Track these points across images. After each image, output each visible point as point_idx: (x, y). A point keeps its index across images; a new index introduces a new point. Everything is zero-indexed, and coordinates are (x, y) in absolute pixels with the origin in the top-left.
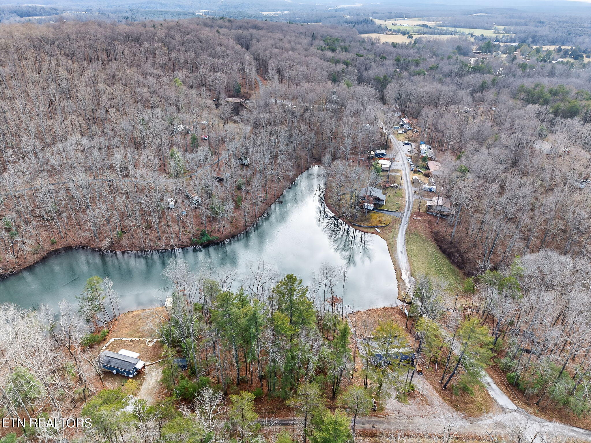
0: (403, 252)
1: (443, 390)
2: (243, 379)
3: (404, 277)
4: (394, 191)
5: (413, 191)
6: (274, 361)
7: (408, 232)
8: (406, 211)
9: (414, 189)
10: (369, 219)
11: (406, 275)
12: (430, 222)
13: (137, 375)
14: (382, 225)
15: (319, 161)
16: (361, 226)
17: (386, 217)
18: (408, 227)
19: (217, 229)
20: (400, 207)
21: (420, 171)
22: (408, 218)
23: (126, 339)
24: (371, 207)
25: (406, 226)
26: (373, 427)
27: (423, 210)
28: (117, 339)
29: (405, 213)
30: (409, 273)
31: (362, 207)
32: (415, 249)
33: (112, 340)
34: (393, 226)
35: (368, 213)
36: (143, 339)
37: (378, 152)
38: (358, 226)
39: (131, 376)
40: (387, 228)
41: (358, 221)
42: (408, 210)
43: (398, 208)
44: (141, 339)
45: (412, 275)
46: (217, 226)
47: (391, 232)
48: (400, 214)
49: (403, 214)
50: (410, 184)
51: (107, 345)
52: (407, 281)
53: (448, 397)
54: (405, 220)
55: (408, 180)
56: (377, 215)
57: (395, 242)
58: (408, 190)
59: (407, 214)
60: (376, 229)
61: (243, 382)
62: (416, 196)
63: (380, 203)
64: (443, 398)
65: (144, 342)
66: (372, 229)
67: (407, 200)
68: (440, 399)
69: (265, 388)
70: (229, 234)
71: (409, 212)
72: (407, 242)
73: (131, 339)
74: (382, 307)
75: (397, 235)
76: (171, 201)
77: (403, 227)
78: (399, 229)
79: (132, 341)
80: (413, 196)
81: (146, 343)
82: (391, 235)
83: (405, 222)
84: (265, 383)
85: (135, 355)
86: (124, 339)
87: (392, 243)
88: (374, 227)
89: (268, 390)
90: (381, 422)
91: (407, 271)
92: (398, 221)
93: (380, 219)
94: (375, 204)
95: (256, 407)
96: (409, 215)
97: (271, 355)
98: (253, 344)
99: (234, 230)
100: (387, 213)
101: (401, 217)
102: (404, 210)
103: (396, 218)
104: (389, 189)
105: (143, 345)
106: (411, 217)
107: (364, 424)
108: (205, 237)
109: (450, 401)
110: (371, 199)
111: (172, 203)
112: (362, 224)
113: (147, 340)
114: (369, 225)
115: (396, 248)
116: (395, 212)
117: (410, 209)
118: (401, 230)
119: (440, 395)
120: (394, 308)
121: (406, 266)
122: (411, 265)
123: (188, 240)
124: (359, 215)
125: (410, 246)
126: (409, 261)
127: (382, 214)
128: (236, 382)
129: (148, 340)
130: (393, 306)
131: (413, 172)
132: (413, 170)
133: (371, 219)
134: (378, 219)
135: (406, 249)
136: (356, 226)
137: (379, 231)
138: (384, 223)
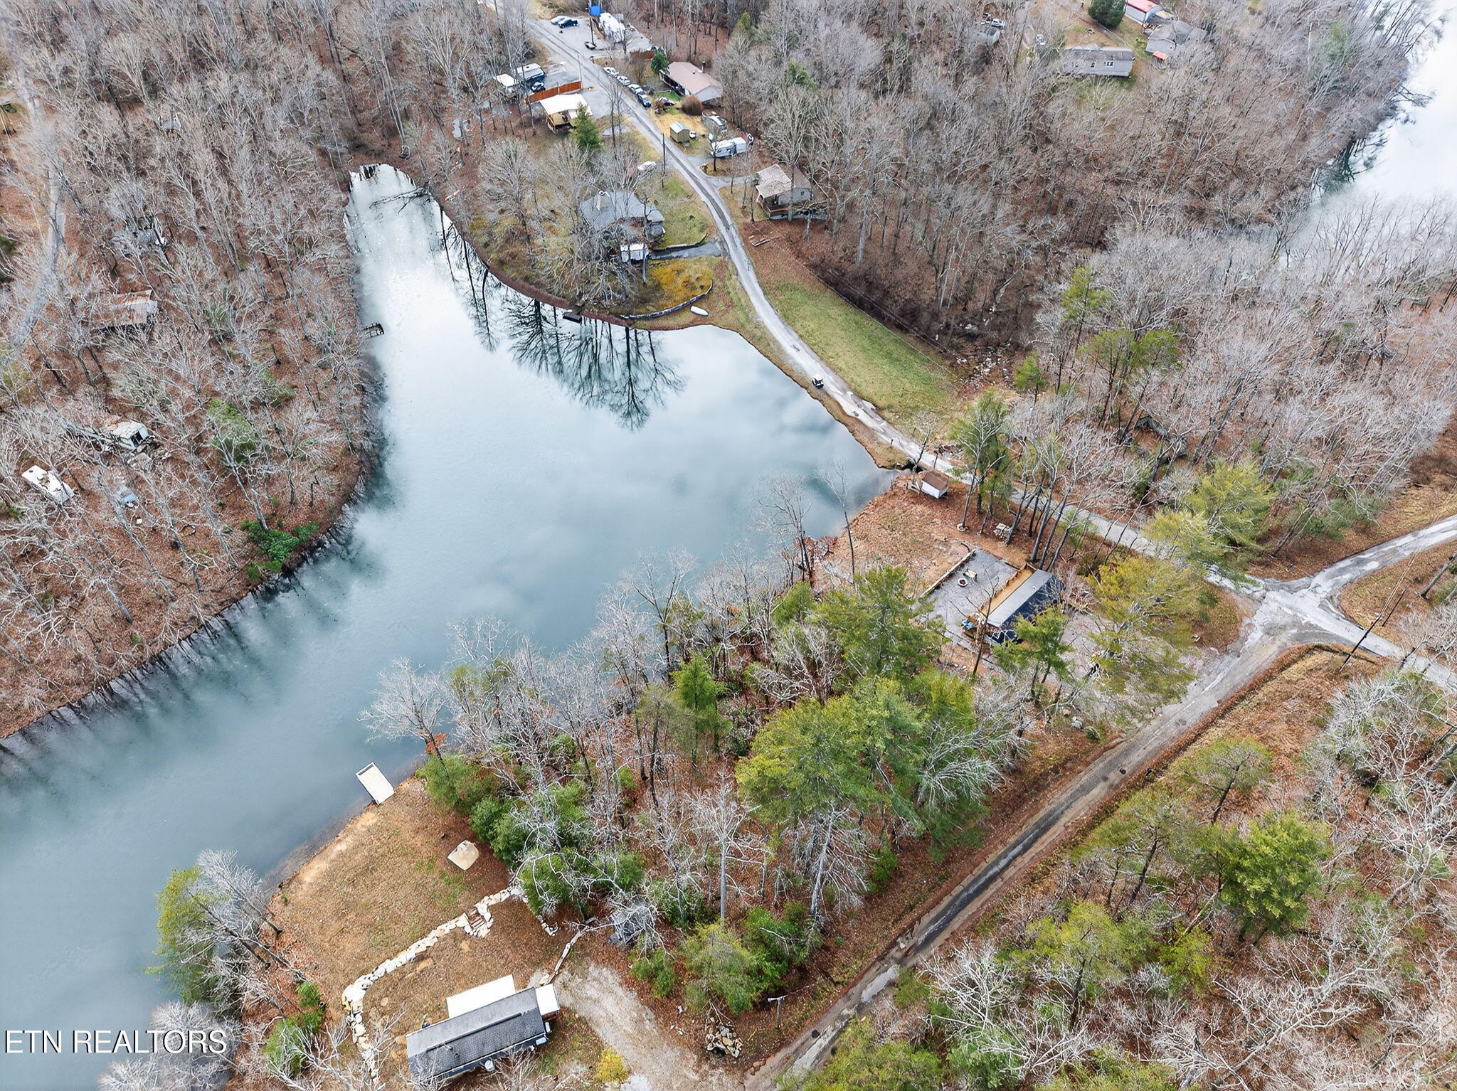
0: (798, 345)
3: (848, 407)
5: (699, 169)
7: (769, 290)
8: (724, 233)
9: (696, 162)
10: (659, 287)
11: (850, 400)
12: (791, 241)
14: (699, 293)
17: (695, 266)
18: (756, 273)
20: (706, 227)
21: (667, 104)
22: (742, 251)
23: (394, 964)
24: (639, 251)
25: (752, 274)
26: (1123, 772)
27: (758, 214)
29: (727, 239)
30: (849, 393)
32: (812, 325)
34: (725, 286)
37: (526, 73)
40: (714, 296)
41: (637, 306)
42: (728, 228)
43: (701, 231)
45: (858, 395)
47: (731, 305)
48: (718, 247)
49: (722, 242)
52: (862, 416)
54: (739, 258)
55: (661, 137)
56: (668, 269)
57: (759, 326)
58: (686, 169)
59: (732, 238)
60: (694, 309)
62: (715, 181)
63: (653, 231)
66: (683, 313)
67: (704, 198)
71: (733, 231)
72: (787, 319)
77: (748, 278)
79: (420, 957)
80: (708, 182)
82: (739, 313)
83: (742, 264)
85: (501, 987)
87: (757, 332)
88: (686, 307)
90: (1126, 753)
91: (843, 391)
92: (725, 267)
93: (684, 276)
96: (738, 241)
100: (686, 253)
101: (726, 253)
102: (718, 230)
103: (715, 260)
106: (747, 245)
107: (1105, 779)
112: (654, 310)
114: (670, 305)
115: (779, 348)
116: (702, 243)
117: (730, 222)
118: (748, 289)
122: (835, 370)
125: (798, 324)
126: (829, 365)
127: (680, 262)
129: (459, 923)
131: (653, 110)
132: (649, 106)
133: (664, 287)
134: (680, 281)
135: (796, 336)
136: (640, 319)
137: (704, 313)
138: (702, 287)
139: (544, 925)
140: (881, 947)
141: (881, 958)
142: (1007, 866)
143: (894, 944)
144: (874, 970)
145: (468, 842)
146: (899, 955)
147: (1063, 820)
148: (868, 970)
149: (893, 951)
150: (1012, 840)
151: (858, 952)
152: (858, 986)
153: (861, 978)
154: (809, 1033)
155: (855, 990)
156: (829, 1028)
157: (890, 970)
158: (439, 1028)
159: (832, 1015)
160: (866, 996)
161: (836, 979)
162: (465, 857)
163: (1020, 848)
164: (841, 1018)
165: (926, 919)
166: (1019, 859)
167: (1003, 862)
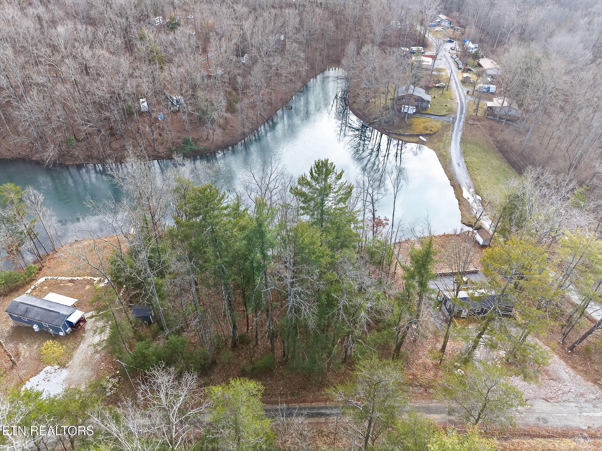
0: (461, 164)
1: (569, 354)
2: (241, 337)
3: (466, 194)
4: (441, 92)
5: (465, 92)
6: (298, 311)
7: (463, 141)
8: (458, 114)
9: (465, 90)
10: (411, 125)
11: (470, 193)
12: (491, 128)
13: (72, 332)
14: (428, 132)
15: (336, 62)
16: (400, 135)
18: (463, 134)
19: (205, 138)
20: (451, 111)
21: (471, 70)
22: (462, 123)
23: (63, 278)
24: (412, 110)
25: (460, 134)
27: (480, 113)
28: (50, 278)
29: (458, 118)
30: (472, 190)
31: (399, 111)
32: (476, 160)
33: (42, 279)
34: (443, 134)
35: (408, 118)
36: (89, 278)
37: (414, 49)
38: (396, 134)
39: (61, 334)
40: (434, 136)
41: (395, 129)
43: (447, 112)
44: (86, 277)
45: (477, 192)
46: (204, 132)
47: (440, 141)
48: (451, 119)
49: (455, 119)
50: (459, 83)
51: (33, 287)
52: (471, 200)
53: (581, 365)
55: (457, 79)
56: (420, 120)
57: (448, 153)
58: (458, 91)
59: (461, 118)
60: (421, 137)
61: (242, 343)
62: (469, 97)
63: (424, 105)
64: (574, 368)
65: (90, 282)
66: (415, 137)
67: (458, 101)
68: (569, 369)
69: (279, 353)
70: (221, 144)
71: (463, 116)
72: (464, 153)
73: (70, 278)
74: (441, 234)
75: (449, 144)
76: (143, 102)
77: (457, 134)
78: (451, 136)
79: (72, 281)
80: (465, 97)
81: (92, 284)
82: (442, 145)
83: (458, 129)
84: (278, 344)
85: (71, 301)
86: (60, 278)
87: (445, 153)
88: (418, 136)
89: (284, 355)
91: (470, 188)
92: (448, 127)
93: (426, 124)
94: (417, 107)
95: (265, 386)
96: (462, 120)
97: (291, 300)
98: (258, 281)
99: (227, 139)
100: (433, 117)
101: (453, 123)
102: (456, 113)
103: (446, 123)
104: (433, 89)
105: (88, 287)
106: (466, 122)
108: (189, 147)
109: (586, 373)
110: (412, 100)
111: (145, 104)
112: (401, 132)
113: (95, 279)
114: (411, 132)
115: (450, 160)
116: (445, 116)
117: (464, 112)
118: (454, 138)
119: (567, 362)
120: (459, 235)
121: (468, 181)
122: (473, 179)
123: (166, 150)
124: (396, 120)
125: (468, 158)
126: (471, 176)
127: (428, 119)
128: (230, 343)
129: (97, 279)
130: (458, 232)
131: (461, 71)
132: (461, 69)
133: (414, 126)
134: (423, 125)
135: (463, 160)
136: (393, 134)
137: (425, 140)
138: (431, 130)
158: (34, 299)
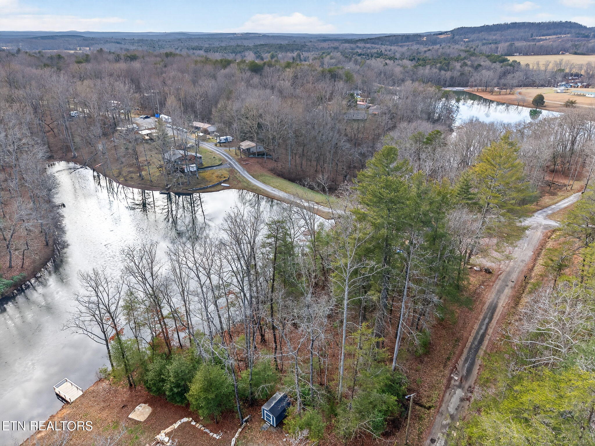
0: (274, 190)
4: (196, 150)
5: (214, 146)
9: (212, 144)
14: (224, 179)
17: (220, 171)
18: (248, 172)
22: (240, 166)
26: (513, 282)
29: (232, 163)
32: (278, 184)
34: (235, 176)
40: (231, 180)
42: (231, 160)
47: (239, 182)
49: (230, 164)
54: (239, 168)
57: (257, 186)
58: (207, 146)
60: (222, 184)
62: (221, 148)
63: (198, 161)
67: (218, 152)
72: (265, 183)
77: (244, 173)
78: (243, 176)
87: (254, 188)
88: (219, 184)
90: (509, 275)
92: (233, 171)
96: (237, 163)
100: (215, 168)
101: (233, 167)
102: (227, 160)
103: (228, 169)
107: (507, 286)
116: (221, 164)
117: (232, 158)
125: (272, 184)
133: (207, 178)
134: (214, 176)
135: (272, 187)
137: (228, 185)
138: (225, 177)
139: (211, 434)
140: (445, 381)
141: (448, 387)
142: (486, 329)
143: (450, 379)
144: (447, 394)
145: (143, 405)
146: (457, 383)
147: (500, 305)
148: (444, 396)
149: (453, 382)
150: (481, 317)
151: (432, 387)
152: (444, 405)
153: (442, 401)
154: (428, 441)
155: (443, 408)
156: (440, 435)
157: (457, 392)
159: (437, 426)
160: (452, 410)
161: (428, 405)
162: (142, 414)
163: (487, 320)
164: (444, 426)
165: (461, 362)
166: (491, 325)
167: (484, 327)
